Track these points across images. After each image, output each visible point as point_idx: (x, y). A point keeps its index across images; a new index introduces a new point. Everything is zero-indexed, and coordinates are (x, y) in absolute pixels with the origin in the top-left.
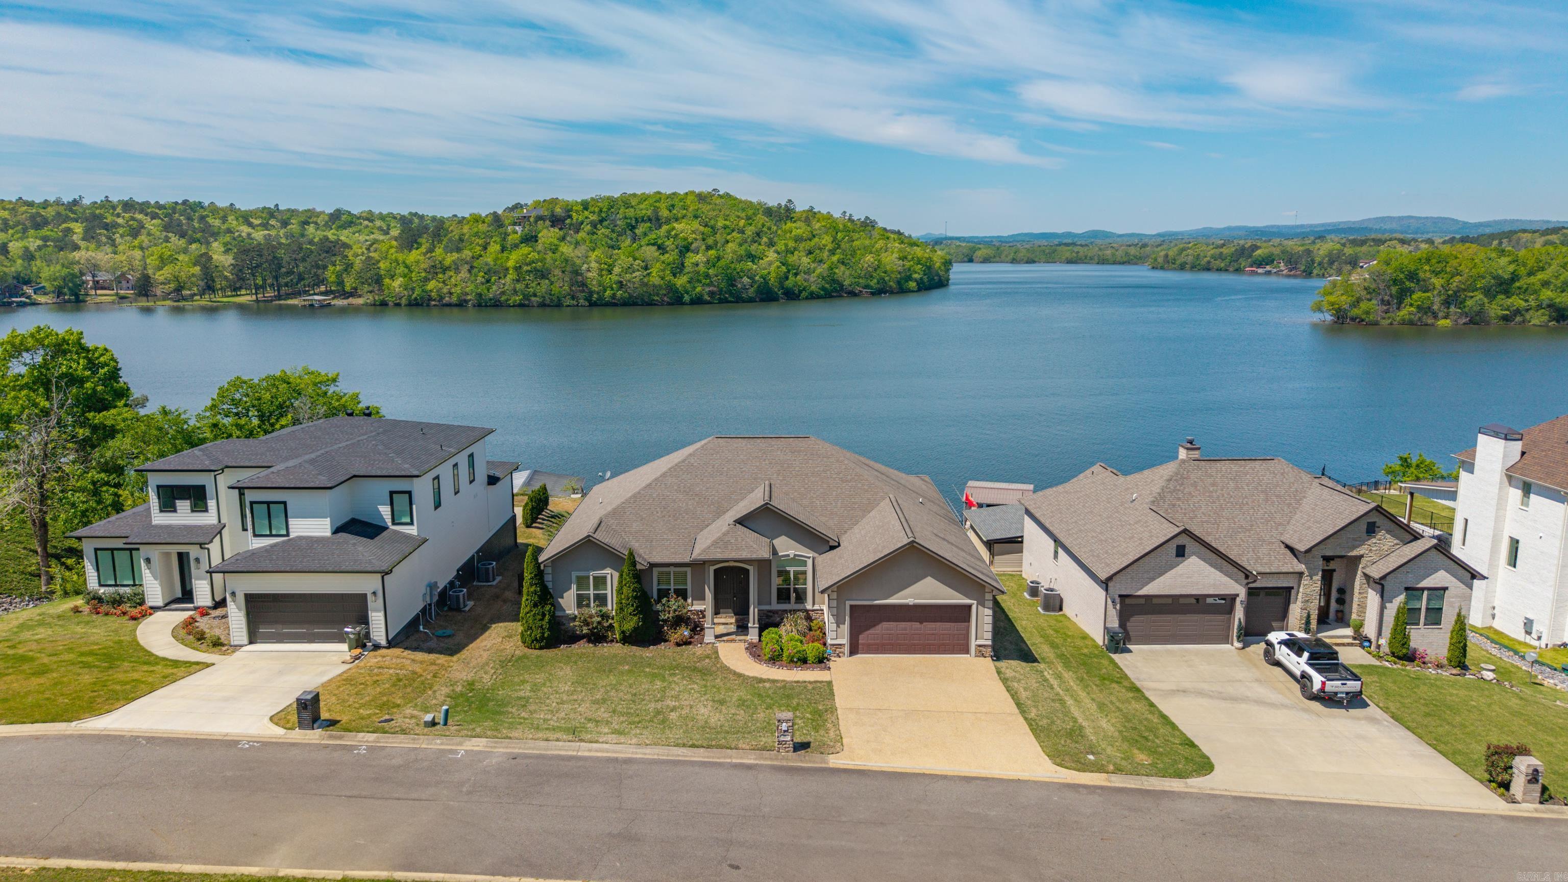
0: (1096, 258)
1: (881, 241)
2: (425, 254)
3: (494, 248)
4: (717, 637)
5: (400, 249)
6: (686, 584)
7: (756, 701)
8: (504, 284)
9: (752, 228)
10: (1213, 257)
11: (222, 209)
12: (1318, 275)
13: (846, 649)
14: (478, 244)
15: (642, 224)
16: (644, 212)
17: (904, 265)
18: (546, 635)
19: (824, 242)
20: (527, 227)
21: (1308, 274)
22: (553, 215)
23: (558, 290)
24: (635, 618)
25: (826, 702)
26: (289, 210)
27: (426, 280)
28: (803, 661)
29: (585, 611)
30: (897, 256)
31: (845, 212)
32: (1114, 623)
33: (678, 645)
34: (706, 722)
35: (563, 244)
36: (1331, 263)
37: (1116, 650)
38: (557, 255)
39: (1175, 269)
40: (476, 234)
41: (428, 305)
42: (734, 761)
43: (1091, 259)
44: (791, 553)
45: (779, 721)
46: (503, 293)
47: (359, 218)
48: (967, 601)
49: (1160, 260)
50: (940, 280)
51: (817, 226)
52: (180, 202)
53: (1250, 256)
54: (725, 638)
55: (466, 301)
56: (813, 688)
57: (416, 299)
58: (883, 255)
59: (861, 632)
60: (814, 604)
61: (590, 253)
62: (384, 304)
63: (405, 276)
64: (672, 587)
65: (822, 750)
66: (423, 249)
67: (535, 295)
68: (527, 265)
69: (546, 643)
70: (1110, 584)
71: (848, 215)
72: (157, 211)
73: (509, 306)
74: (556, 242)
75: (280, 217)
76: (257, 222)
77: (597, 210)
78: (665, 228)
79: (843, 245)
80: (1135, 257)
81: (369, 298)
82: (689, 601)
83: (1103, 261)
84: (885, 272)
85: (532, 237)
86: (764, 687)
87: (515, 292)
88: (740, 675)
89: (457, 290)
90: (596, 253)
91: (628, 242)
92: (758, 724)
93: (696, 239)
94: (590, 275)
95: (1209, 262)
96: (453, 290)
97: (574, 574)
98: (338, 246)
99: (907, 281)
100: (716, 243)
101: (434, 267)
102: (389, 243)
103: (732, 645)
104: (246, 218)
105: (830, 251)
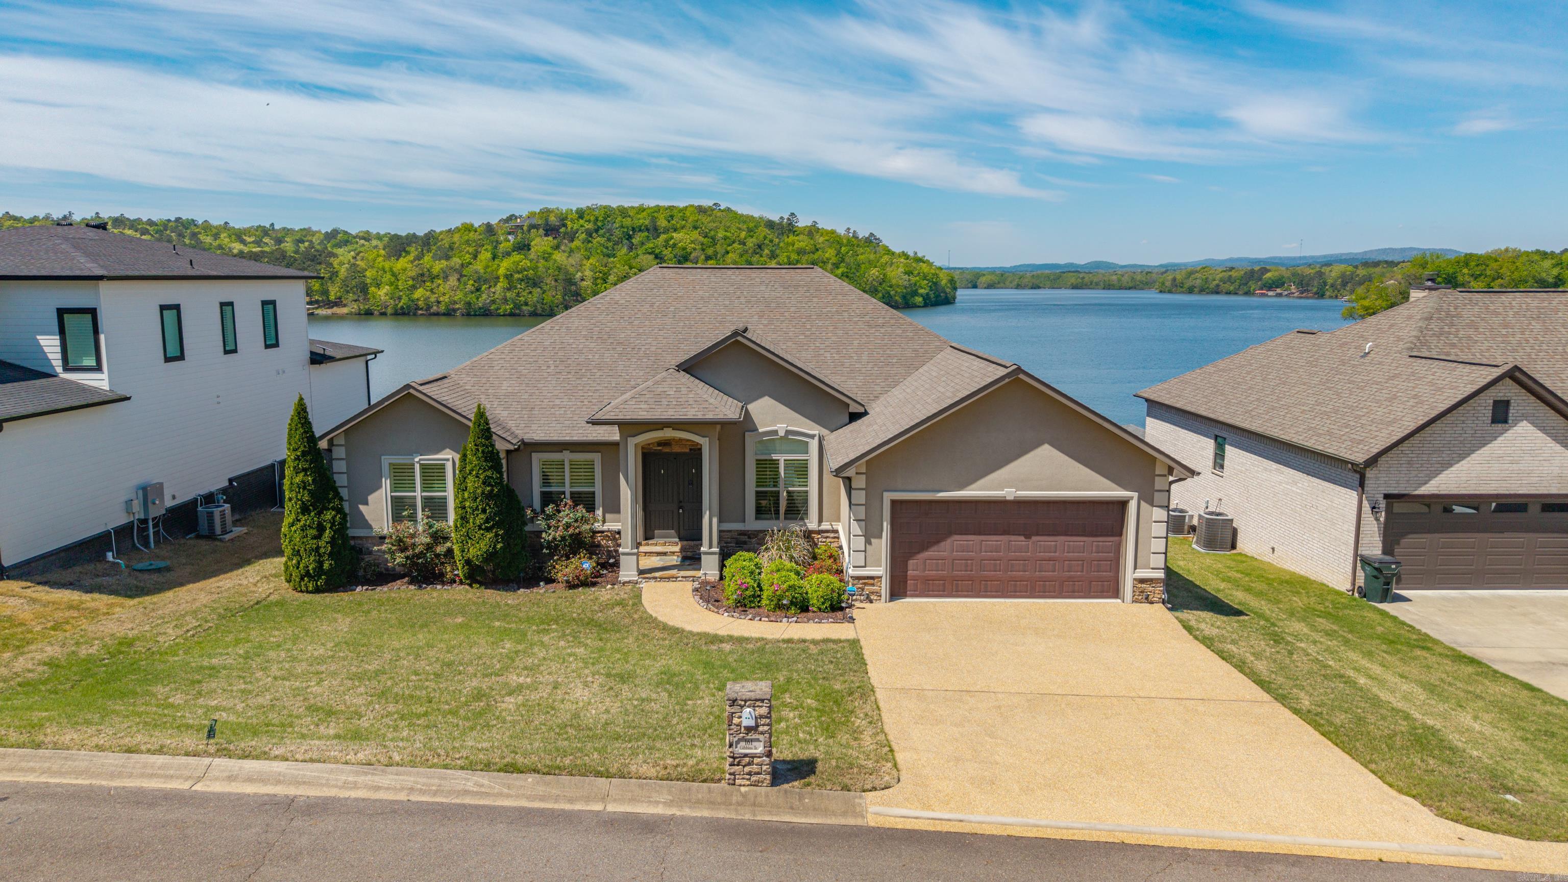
0: (1102, 284)
1: (886, 256)
2: (412, 262)
3: (485, 255)
4: (641, 572)
5: (388, 257)
6: (593, 484)
7: (699, 675)
8: (494, 293)
9: (754, 240)
10: (1221, 280)
11: (216, 228)
12: (1331, 297)
13: (884, 587)
14: (468, 252)
15: (639, 234)
16: (641, 221)
17: (909, 280)
18: (326, 566)
19: (827, 255)
20: (520, 235)
21: (1320, 295)
22: (547, 224)
23: (550, 298)
24: (490, 535)
25: (850, 677)
26: (284, 229)
27: (414, 288)
28: (802, 607)
29: (407, 527)
30: (902, 270)
31: (849, 229)
32: (1374, 547)
33: (571, 586)
34: (576, 716)
35: (556, 252)
36: (1344, 284)
37: (1386, 596)
38: (550, 264)
39: (1183, 293)
40: (468, 242)
41: (415, 314)
42: (611, 808)
43: (1097, 284)
44: (781, 428)
45: (733, 702)
46: (493, 302)
47: (355, 237)
48: (1119, 493)
49: (1168, 284)
50: (946, 298)
51: (821, 240)
52: (173, 219)
53: (1260, 279)
54: (657, 574)
55: (455, 310)
56: (822, 652)
57: (402, 308)
58: (888, 269)
59: (912, 554)
60: (820, 521)
61: (585, 262)
62: (369, 313)
63: (391, 284)
64: (568, 489)
65: (846, 781)
66: (411, 257)
67: (526, 304)
68: (519, 272)
69: (327, 582)
70: (1370, 474)
71: (851, 231)
72: (148, 227)
73: (499, 315)
74: (549, 250)
75: (274, 235)
76: (249, 239)
77: (592, 218)
78: (663, 237)
79: (847, 259)
80: (1141, 282)
81: (353, 307)
82: (599, 512)
83: (1109, 287)
84: (891, 286)
85: (525, 245)
86: (720, 650)
87: (505, 300)
88: (675, 631)
89: (446, 299)
90: (591, 261)
91: (625, 250)
92: (695, 720)
93: (695, 249)
94: (584, 284)
95: (1218, 286)
96: (441, 299)
97: (386, 461)
98: (323, 255)
99: (913, 296)
100: (716, 253)
101: (422, 275)
102: (377, 254)
103: (671, 585)
104: (239, 236)
105: (834, 264)
